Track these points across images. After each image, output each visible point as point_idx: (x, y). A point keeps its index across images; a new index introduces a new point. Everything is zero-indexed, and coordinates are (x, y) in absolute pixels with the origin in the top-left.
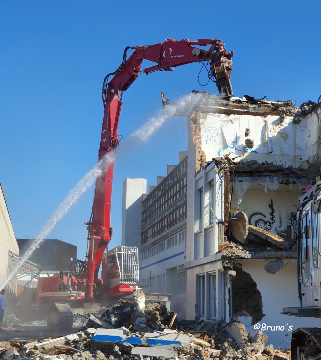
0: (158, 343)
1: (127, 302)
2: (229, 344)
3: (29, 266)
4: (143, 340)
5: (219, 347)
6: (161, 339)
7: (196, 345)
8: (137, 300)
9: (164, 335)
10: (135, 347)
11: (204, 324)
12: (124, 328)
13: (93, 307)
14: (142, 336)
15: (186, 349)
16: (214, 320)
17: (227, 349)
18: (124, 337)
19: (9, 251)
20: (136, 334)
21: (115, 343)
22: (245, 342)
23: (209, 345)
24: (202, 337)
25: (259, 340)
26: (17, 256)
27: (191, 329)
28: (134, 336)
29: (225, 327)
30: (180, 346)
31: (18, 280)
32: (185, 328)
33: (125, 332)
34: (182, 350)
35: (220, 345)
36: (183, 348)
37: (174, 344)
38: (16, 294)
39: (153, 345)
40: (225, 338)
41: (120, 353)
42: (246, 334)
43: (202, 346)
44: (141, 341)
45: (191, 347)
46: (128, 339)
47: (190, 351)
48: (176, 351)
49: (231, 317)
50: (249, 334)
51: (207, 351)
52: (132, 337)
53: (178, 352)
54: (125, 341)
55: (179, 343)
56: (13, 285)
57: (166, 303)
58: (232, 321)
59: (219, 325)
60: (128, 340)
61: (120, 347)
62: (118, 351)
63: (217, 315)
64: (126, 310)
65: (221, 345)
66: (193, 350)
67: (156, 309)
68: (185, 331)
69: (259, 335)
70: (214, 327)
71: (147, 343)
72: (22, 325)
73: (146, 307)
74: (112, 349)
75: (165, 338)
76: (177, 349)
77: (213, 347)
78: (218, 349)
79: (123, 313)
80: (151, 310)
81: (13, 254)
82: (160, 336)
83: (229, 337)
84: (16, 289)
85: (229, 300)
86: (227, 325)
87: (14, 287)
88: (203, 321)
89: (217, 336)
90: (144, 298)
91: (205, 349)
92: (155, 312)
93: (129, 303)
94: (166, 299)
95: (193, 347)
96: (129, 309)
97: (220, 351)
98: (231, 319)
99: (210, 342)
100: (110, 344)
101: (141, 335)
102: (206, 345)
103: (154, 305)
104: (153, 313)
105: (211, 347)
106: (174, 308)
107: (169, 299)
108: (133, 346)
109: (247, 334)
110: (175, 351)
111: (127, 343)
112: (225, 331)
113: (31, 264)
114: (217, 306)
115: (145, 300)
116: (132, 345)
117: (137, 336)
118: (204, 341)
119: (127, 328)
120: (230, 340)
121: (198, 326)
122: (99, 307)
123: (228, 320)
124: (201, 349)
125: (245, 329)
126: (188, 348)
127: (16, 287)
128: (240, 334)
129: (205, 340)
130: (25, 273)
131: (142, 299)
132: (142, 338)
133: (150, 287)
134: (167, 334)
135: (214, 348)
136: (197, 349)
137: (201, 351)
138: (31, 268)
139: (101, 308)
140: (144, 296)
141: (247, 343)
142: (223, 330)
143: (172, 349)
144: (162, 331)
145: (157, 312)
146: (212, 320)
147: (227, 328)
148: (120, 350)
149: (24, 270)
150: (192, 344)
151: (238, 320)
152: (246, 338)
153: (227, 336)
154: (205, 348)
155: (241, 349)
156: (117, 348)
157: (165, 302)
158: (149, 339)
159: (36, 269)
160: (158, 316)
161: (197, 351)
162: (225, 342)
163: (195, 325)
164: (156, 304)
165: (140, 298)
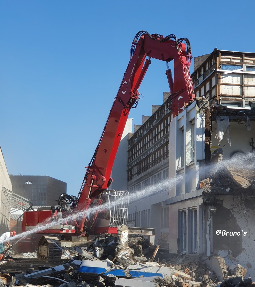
0: (140, 275)
1: (111, 236)
2: (209, 276)
3: (21, 201)
4: (126, 272)
5: (200, 279)
6: (143, 271)
7: (177, 278)
8: (121, 234)
9: (146, 267)
10: (118, 278)
11: (186, 257)
12: (108, 260)
13: (80, 240)
14: (126, 268)
15: (167, 281)
16: (195, 253)
17: (207, 282)
18: (108, 269)
19: (2, 187)
20: (120, 266)
21: (99, 275)
22: (225, 275)
23: (190, 277)
24: (183, 270)
25: (238, 273)
26: (10, 191)
27: (173, 262)
28: (118, 268)
29: (205, 260)
30: (162, 278)
31: (11, 214)
32: (167, 261)
33: (109, 264)
34: (164, 282)
35: (200, 278)
36: (164, 280)
37: (156, 276)
38: (9, 227)
39: (135, 277)
40: (206, 270)
41: (104, 284)
42: (225, 267)
43: (182, 278)
44: (124, 272)
45: (172, 279)
46: (112, 270)
47: (172, 283)
48: (158, 283)
49: (212, 251)
50: (228, 267)
51: (188, 283)
52: (116, 269)
53: (160, 283)
54: (109, 273)
55: (161, 275)
56: (6, 219)
57: (151, 237)
58: (212, 254)
59: (200, 258)
60: (112, 272)
61: (104, 279)
62: (103, 282)
63: (198, 248)
64: (110, 243)
65: (202, 278)
66: (174, 282)
67: (139, 243)
68: (167, 263)
69: (239, 268)
70: (194, 260)
71: (130, 275)
72: (13, 257)
73: (129, 240)
74: (97, 280)
75: (147, 271)
76: (159, 281)
77: (194, 279)
78: (199, 282)
79: (107, 246)
80: (135, 243)
81: (6, 190)
82: (142, 268)
83: (209, 270)
84: (9, 223)
85: (210, 235)
86: (207, 259)
87: (7, 221)
88: (185, 254)
89: (197, 269)
90: (128, 232)
91: (186, 282)
92: (138, 245)
93: (113, 237)
94: (150, 233)
95: (174, 279)
96: (113, 242)
97: (200, 283)
98: (212, 253)
99: (191, 274)
100: (95, 275)
101: (124, 267)
102: (187, 278)
103: (137, 238)
104: (136, 246)
105: (192, 280)
106: (159, 242)
107: (153, 233)
108: (117, 278)
109: (227, 268)
110: (156, 282)
111: (110, 274)
112: (206, 264)
113: (23, 199)
114: (198, 240)
115: (129, 234)
116: (115, 277)
117: (121, 268)
118: (185, 274)
119: (112, 261)
120: (210, 272)
121: (180, 260)
122: (86, 241)
123: (208, 254)
124: (182, 281)
125: (225, 263)
126: (169, 280)
127: (10, 221)
128: (220, 267)
129: (186, 272)
130: (17, 207)
131: (126, 233)
132: (125, 270)
133: (136, 221)
134: (150, 266)
135: (195, 281)
136: (179, 281)
137: (182, 283)
138: (23, 203)
139: (88, 241)
140: (127, 230)
141: (226, 276)
142: (203, 263)
143: (153, 281)
144: (144, 264)
145: (140, 246)
146: (193, 254)
147: (207, 262)
148: (104, 281)
149: (17, 205)
150: (174, 276)
151: (218, 254)
152: (226, 271)
153: (208, 269)
154: (186, 280)
155: (220, 282)
156: (101, 280)
157: (149, 236)
158: (132, 271)
159: (28, 204)
160: (141, 250)
161: (178, 283)
162: (205, 274)
163: (176, 258)
164: (139, 238)
165: (124, 232)
